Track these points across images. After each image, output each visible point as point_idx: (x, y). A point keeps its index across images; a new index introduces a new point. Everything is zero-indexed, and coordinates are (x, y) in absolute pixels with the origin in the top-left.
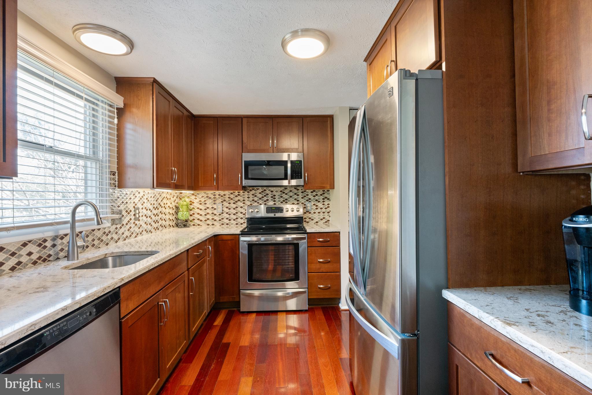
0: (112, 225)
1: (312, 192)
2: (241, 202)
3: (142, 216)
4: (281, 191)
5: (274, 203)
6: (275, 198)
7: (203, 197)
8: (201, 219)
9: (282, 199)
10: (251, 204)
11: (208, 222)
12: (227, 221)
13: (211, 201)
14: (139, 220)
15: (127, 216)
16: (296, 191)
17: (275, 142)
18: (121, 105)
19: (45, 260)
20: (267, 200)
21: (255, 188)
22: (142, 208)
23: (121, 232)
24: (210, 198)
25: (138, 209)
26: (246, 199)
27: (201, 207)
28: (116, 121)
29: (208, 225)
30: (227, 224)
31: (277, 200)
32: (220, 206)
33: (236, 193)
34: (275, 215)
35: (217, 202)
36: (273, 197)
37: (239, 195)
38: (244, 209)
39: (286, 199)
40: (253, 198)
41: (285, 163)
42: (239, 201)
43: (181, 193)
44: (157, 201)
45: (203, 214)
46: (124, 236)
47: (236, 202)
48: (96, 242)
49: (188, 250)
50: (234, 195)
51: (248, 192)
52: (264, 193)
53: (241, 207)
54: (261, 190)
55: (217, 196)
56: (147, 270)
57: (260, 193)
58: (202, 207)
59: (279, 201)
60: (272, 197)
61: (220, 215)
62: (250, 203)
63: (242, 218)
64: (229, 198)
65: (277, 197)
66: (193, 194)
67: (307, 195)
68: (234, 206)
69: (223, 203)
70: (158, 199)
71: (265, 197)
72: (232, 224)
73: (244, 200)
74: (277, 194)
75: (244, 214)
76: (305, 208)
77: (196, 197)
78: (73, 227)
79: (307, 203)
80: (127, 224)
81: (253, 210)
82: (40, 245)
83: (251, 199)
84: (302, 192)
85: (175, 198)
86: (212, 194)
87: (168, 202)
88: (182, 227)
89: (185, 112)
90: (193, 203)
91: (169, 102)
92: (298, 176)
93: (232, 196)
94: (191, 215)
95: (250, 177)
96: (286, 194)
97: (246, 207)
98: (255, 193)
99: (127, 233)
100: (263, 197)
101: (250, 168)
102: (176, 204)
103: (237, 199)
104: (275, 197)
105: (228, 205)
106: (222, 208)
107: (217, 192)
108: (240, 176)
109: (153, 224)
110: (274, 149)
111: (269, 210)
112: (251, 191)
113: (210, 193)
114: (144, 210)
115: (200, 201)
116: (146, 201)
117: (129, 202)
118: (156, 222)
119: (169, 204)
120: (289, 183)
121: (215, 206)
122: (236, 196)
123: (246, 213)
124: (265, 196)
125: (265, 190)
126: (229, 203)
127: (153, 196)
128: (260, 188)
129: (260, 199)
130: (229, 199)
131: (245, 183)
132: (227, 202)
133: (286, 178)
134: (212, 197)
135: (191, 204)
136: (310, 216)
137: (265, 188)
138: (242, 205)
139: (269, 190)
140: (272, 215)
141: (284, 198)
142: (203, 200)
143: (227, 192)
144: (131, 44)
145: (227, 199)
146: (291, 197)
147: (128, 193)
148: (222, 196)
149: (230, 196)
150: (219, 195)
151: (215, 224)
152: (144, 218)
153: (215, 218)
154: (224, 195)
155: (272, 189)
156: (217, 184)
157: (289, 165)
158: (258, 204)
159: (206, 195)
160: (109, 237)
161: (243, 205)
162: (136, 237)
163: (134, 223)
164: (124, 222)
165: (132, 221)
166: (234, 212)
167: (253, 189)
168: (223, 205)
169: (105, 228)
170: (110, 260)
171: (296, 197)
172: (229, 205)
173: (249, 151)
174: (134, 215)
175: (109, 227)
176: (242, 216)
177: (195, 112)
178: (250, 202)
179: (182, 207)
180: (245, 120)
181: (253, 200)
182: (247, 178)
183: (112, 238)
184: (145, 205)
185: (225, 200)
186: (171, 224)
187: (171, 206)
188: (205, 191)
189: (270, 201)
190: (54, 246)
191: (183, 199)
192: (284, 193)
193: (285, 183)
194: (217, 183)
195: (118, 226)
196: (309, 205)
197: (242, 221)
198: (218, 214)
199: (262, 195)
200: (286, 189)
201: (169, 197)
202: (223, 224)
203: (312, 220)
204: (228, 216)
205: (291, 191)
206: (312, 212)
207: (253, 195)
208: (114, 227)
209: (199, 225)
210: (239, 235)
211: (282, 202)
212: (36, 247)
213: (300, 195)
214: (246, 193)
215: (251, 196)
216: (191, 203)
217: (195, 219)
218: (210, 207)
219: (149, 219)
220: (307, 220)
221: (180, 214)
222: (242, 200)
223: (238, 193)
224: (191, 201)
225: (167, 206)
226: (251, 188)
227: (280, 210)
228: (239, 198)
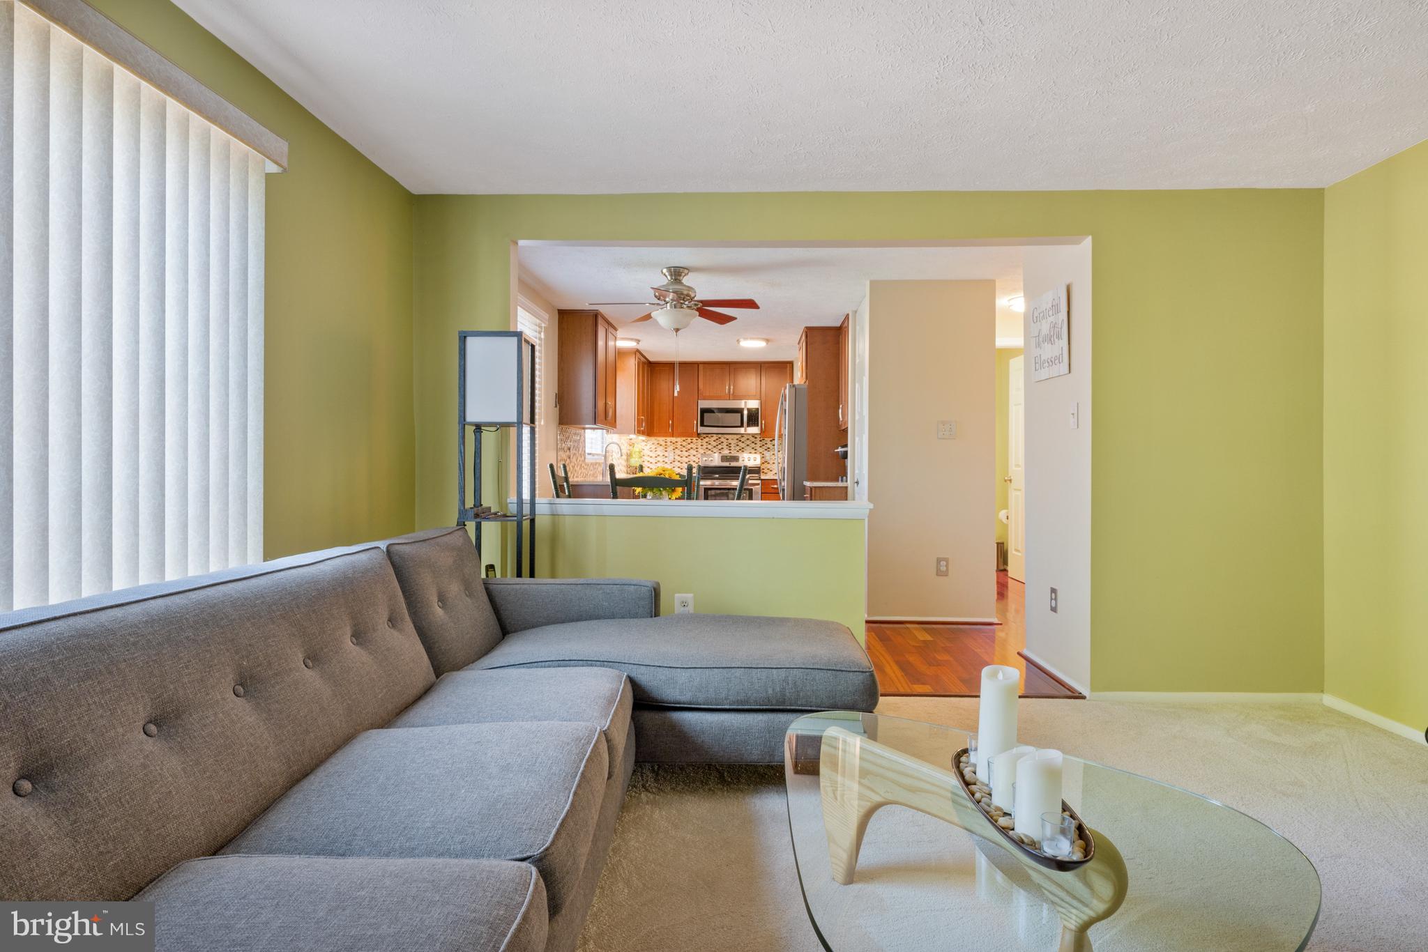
1: (771, 441)
2: (694, 450)
4: (737, 439)
5: (729, 451)
6: (730, 447)
7: (653, 444)
9: (738, 448)
10: (705, 453)
13: (662, 448)
16: (753, 439)
17: (732, 388)
20: (722, 448)
21: (710, 435)
24: (661, 445)
26: (699, 447)
27: (651, 454)
31: (732, 448)
32: (672, 454)
33: (689, 440)
34: (730, 464)
35: (669, 449)
36: (729, 445)
38: (697, 457)
39: (743, 448)
41: (740, 411)
42: (692, 449)
43: (631, 439)
45: (654, 461)
47: (689, 449)
50: (686, 442)
51: (702, 440)
52: (719, 441)
53: (694, 456)
54: (715, 437)
55: (669, 444)
57: (714, 441)
58: (653, 455)
59: (735, 450)
60: (727, 446)
61: (671, 463)
64: (681, 445)
65: (732, 445)
67: (766, 444)
68: (687, 454)
69: (674, 451)
71: (720, 446)
73: (697, 448)
74: (733, 442)
75: (697, 463)
76: (763, 457)
77: (647, 444)
79: (765, 452)
81: (707, 459)
83: (705, 447)
84: (761, 441)
86: (664, 441)
90: (644, 450)
92: (754, 424)
93: (684, 444)
95: (705, 424)
96: (743, 442)
97: (699, 456)
98: (710, 441)
100: (717, 445)
101: (706, 415)
102: (628, 451)
103: (689, 446)
105: (680, 453)
106: (674, 455)
107: (669, 439)
108: (695, 423)
110: (731, 396)
111: (724, 459)
112: (705, 438)
113: (661, 440)
115: (651, 448)
120: (745, 430)
121: (666, 454)
122: (689, 444)
124: (720, 444)
125: (720, 438)
126: (682, 451)
128: (715, 435)
129: (714, 447)
130: (681, 447)
131: (701, 429)
132: (679, 450)
133: (742, 425)
134: (663, 444)
135: (642, 451)
136: (769, 466)
137: (720, 436)
138: (695, 453)
139: (724, 438)
140: (727, 464)
141: (740, 447)
142: (653, 447)
143: (679, 439)
144: (638, 341)
145: (679, 447)
146: (748, 445)
148: (674, 444)
149: (682, 443)
150: (671, 442)
154: (676, 442)
155: (727, 436)
156: (672, 431)
157: (745, 412)
158: (712, 453)
159: (658, 442)
166: (687, 460)
167: (707, 437)
171: (753, 445)
173: (705, 398)
177: (652, 358)
178: (704, 450)
179: (634, 454)
180: (701, 367)
181: (707, 448)
182: (702, 425)
185: (676, 448)
188: (656, 438)
189: (725, 450)
191: (634, 446)
192: (740, 441)
193: (742, 430)
196: (767, 454)
198: (669, 462)
199: (717, 443)
200: (743, 437)
203: (771, 471)
204: (679, 464)
205: (748, 439)
206: (771, 462)
207: (707, 443)
211: (738, 451)
213: (758, 444)
214: (700, 440)
215: (705, 444)
218: (661, 455)
220: (766, 471)
222: (695, 448)
223: (692, 441)
224: (641, 448)
226: (705, 436)
227: (736, 459)
228: (692, 445)
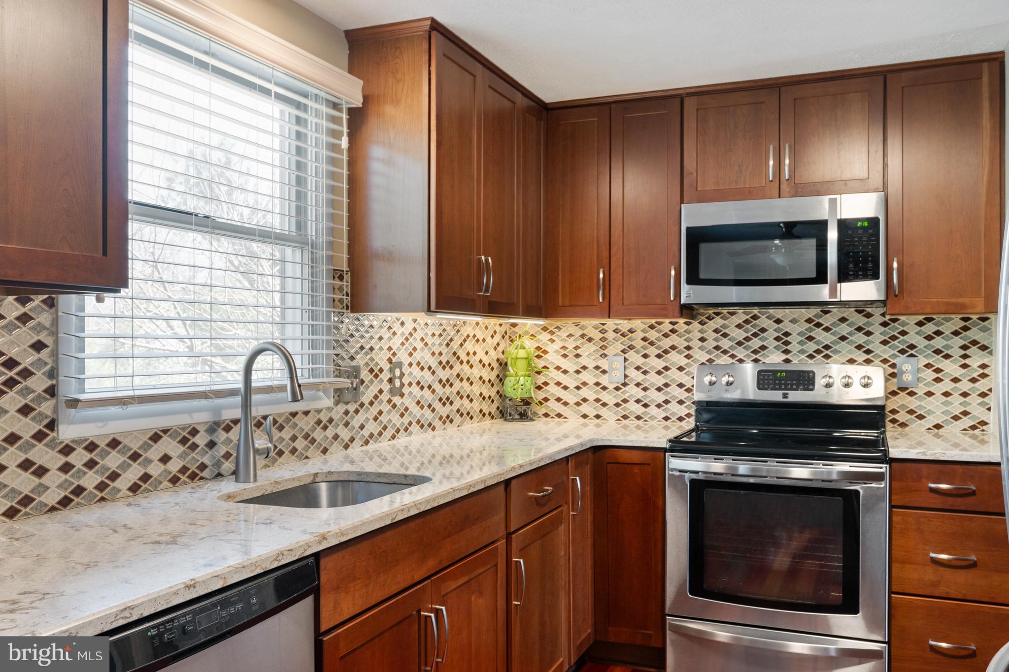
0: (337, 403)
1: (920, 324)
2: (680, 352)
3: (410, 384)
4: (809, 321)
5: (784, 357)
6: (787, 343)
7: (570, 335)
8: (565, 399)
9: (811, 347)
10: (710, 361)
11: (585, 408)
12: (638, 409)
13: (591, 347)
14: (402, 395)
15: (371, 382)
16: (861, 320)
17: (787, 161)
18: (358, 102)
19: (193, 476)
20: (763, 348)
21: (725, 311)
22: (410, 365)
23: (356, 422)
24: (590, 340)
25: (400, 365)
26: (696, 344)
27: (565, 364)
28: (344, 143)
29: (585, 416)
30: (638, 418)
31: (794, 347)
32: (619, 362)
33: (666, 325)
34: (785, 396)
35: (611, 351)
36: (783, 339)
37: (673, 331)
38: (688, 374)
39: (827, 347)
40: (716, 340)
41: (818, 228)
42: (673, 350)
43: (514, 325)
44: (448, 345)
45: (572, 384)
46: (366, 433)
47: (666, 352)
48: (300, 444)
49: (507, 483)
50: (658, 331)
51: (702, 323)
52: (754, 326)
53: (681, 369)
54: (741, 316)
55: (611, 335)
56: (388, 522)
57: (739, 326)
58: (569, 365)
59: (802, 352)
60: (777, 339)
61: (617, 389)
62: (708, 357)
63: (681, 402)
64: (644, 339)
65: (794, 339)
66: (545, 329)
67: (903, 333)
68: (660, 364)
69: (626, 356)
70: (451, 340)
71: (755, 339)
72: (653, 418)
73: (688, 348)
74: (795, 330)
75: (689, 390)
76: (893, 375)
77: (553, 337)
78: (246, 405)
79: (900, 360)
80: (371, 403)
81: (714, 379)
82: (184, 441)
83: (711, 344)
84: (885, 324)
85: (497, 337)
86: (595, 328)
87: (480, 349)
88: (513, 420)
89: (519, 98)
90: (545, 352)
91: (474, 76)
92: (865, 270)
93: (653, 335)
94: (539, 388)
95: (703, 275)
96: (827, 329)
97: (694, 369)
98: (724, 326)
99: (372, 427)
100: (747, 339)
101: (704, 247)
102: (501, 356)
103: (666, 343)
104: (788, 339)
105: (640, 361)
106: (625, 368)
107: (611, 323)
108: (673, 273)
109: (437, 405)
110: (784, 186)
111: (766, 379)
112: (710, 318)
113: (590, 325)
114: (415, 370)
115: (564, 348)
116: (419, 345)
117: (377, 347)
118: (446, 401)
119: (481, 355)
120: (833, 292)
121: (604, 364)
122: (666, 335)
123: (693, 386)
124: (755, 335)
125: (755, 317)
126: (645, 356)
127: (437, 333)
128: (740, 311)
129: (740, 344)
130: (643, 343)
131: (689, 294)
132: (637, 352)
133: (821, 278)
134: (597, 336)
135: (538, 357)
136: (912, 403)
137: (756, 311)
138: (683, 362)
139: (767, 317)
140: (776, 396)
141: (818, 343)
142: (571, 344)
143: (638, 324)
145: (639, 344)
146: (843, 338)
147: (375, 323)
148: (623, 335)
149: (647, 335)
150: (616, 331)
151: (604, 417)
152: (415, 389)
153: (605, 397)
154: (631, 331)
155: (779, 313)
156: (607, 301)
157: (833, 235)
158: (731, 361)
159: (581, 332)
160: (330, 433)
161: (687, 361)
162: (393, 437)
163: (389, 401)
164: (366, 399)
165: (385, 397)
166: (660, 381)
167: (717, 314)
168: (626, 360)
169: (319, 411)
170: (323, 488)
171: (860, 338)
172: (643, 360)
173: (702, 198)
174: (390, 381)
175: (329, 409)
176: (681, 394)
177: (548, 96)
178: (709, 352)
179: (514, 365)
180: (690, 105)
181: (717, 348)
182: (694, 279)
183: (336, 437)
184: (417, 356)
185: (631, 347)
186: (486, 410)
187: (486, 360)
188: (577, 320)
189: (772, 353)
190: (211, 445)
191: (518, 342)
192: (818, 325)
193: (822, 292)
194: (608, 296)
195: (351, 408)
196: (907, 366)
197: (682, 411)
198: (611, 387)
199: (746, 331)
200: (826, 312)
201: (480, 336)
202: (625, 417)
203: (921, 417)
204: (639, 393)
205: (843, 320)
206: (921, 390)
207: (716, 331)
208: (342, 408)
209: (559, 415)
210: (665, 450)
211: (811, 357)
212: (178, 445)
213: (877, 334)
214: (695, 324)
215: (711, 335)
216: (541, 352)
217: (549, 397)
218: (591, 366)
219: (427, 393)
220: (902, 417)
221: (509, 382)
222: (682, 347)
223: (671, 327)
224: (538, 348)
225: (474, 360)
226: (711, 311)
227: (806, 380)
228: (674, 340)
